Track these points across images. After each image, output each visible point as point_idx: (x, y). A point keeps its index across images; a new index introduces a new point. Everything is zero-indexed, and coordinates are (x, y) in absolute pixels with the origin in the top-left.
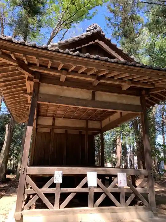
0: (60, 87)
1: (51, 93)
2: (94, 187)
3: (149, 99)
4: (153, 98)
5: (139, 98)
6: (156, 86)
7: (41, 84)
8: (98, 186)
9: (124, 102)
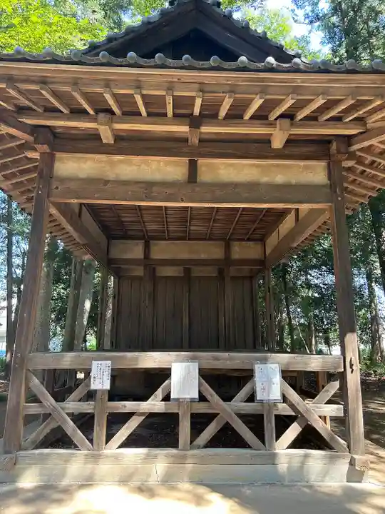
0: (103, 157)
1: (82, 175)
2: (192, 400)
3: (356, 163)
4: (375, 165)
5: (323, 164)
6: (369, 126)
7: (58, 155)
8: (202, 398)
9: (280, 179)
